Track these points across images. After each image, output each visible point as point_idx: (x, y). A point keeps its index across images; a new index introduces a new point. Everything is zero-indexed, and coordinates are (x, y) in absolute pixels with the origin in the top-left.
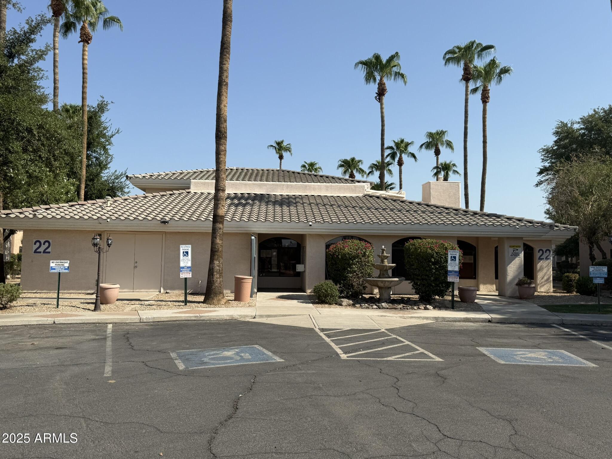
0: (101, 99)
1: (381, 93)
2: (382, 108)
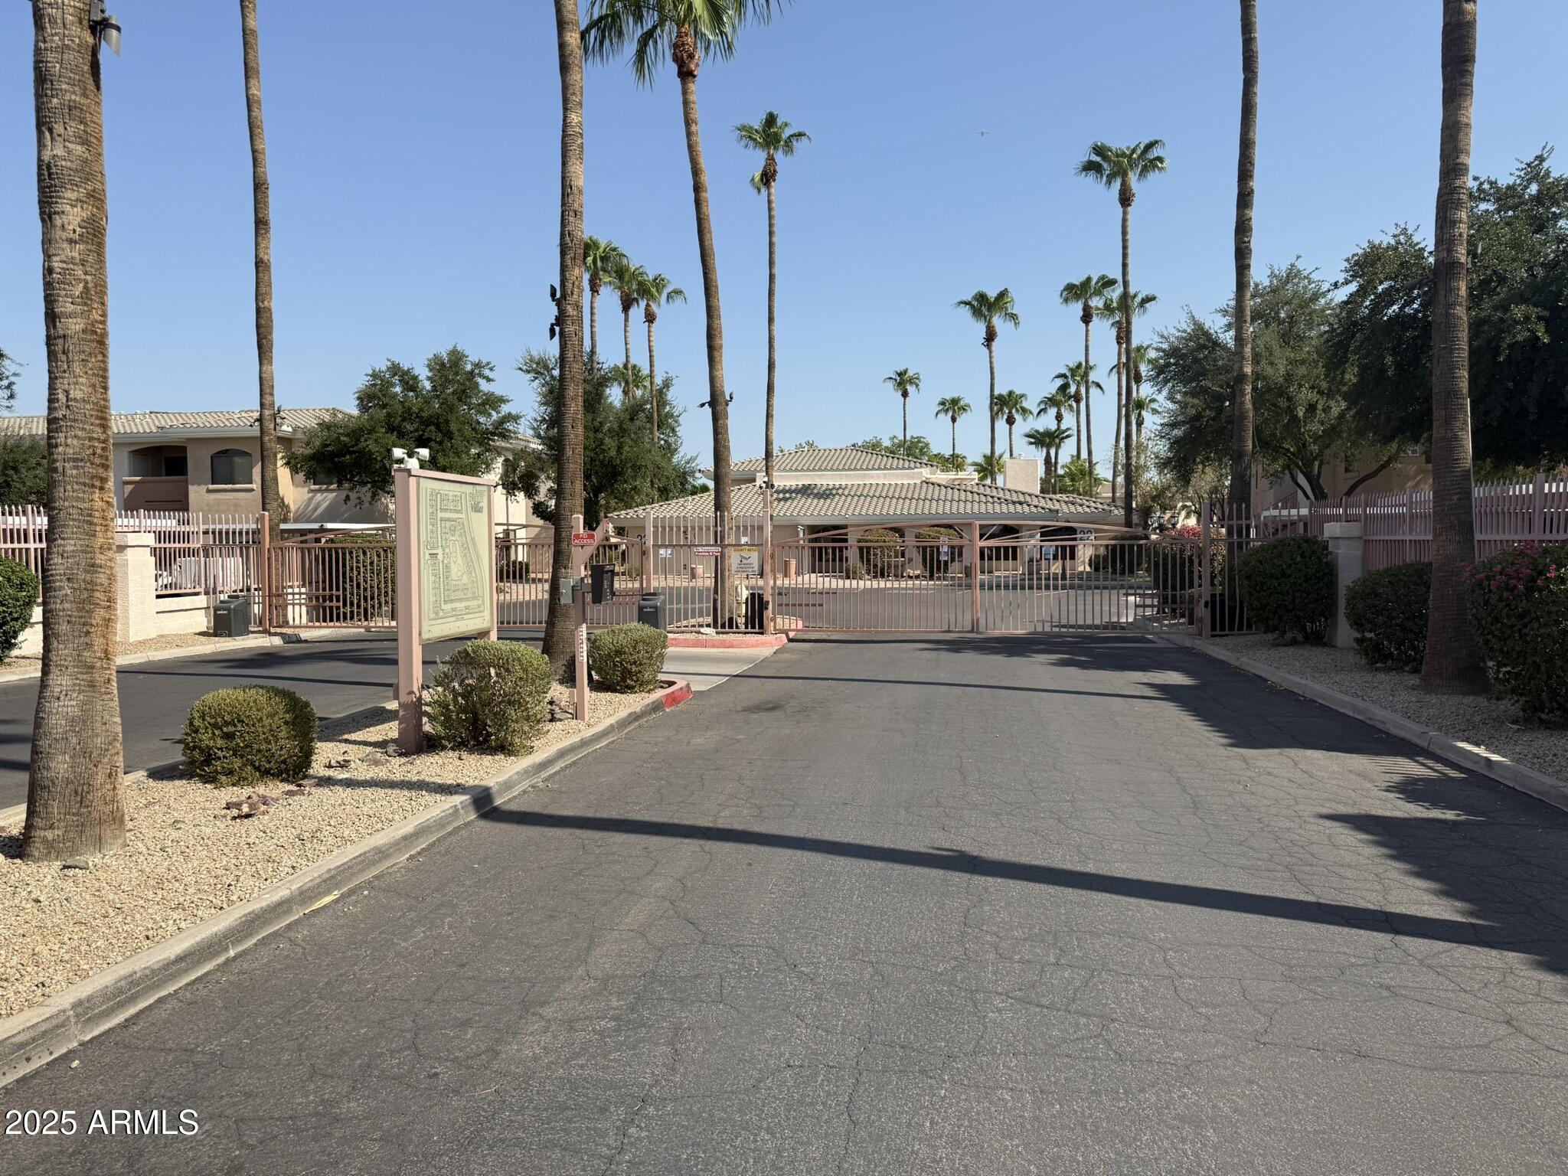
0: (665, 375)
1: (990, 337)
2: (991, 357)
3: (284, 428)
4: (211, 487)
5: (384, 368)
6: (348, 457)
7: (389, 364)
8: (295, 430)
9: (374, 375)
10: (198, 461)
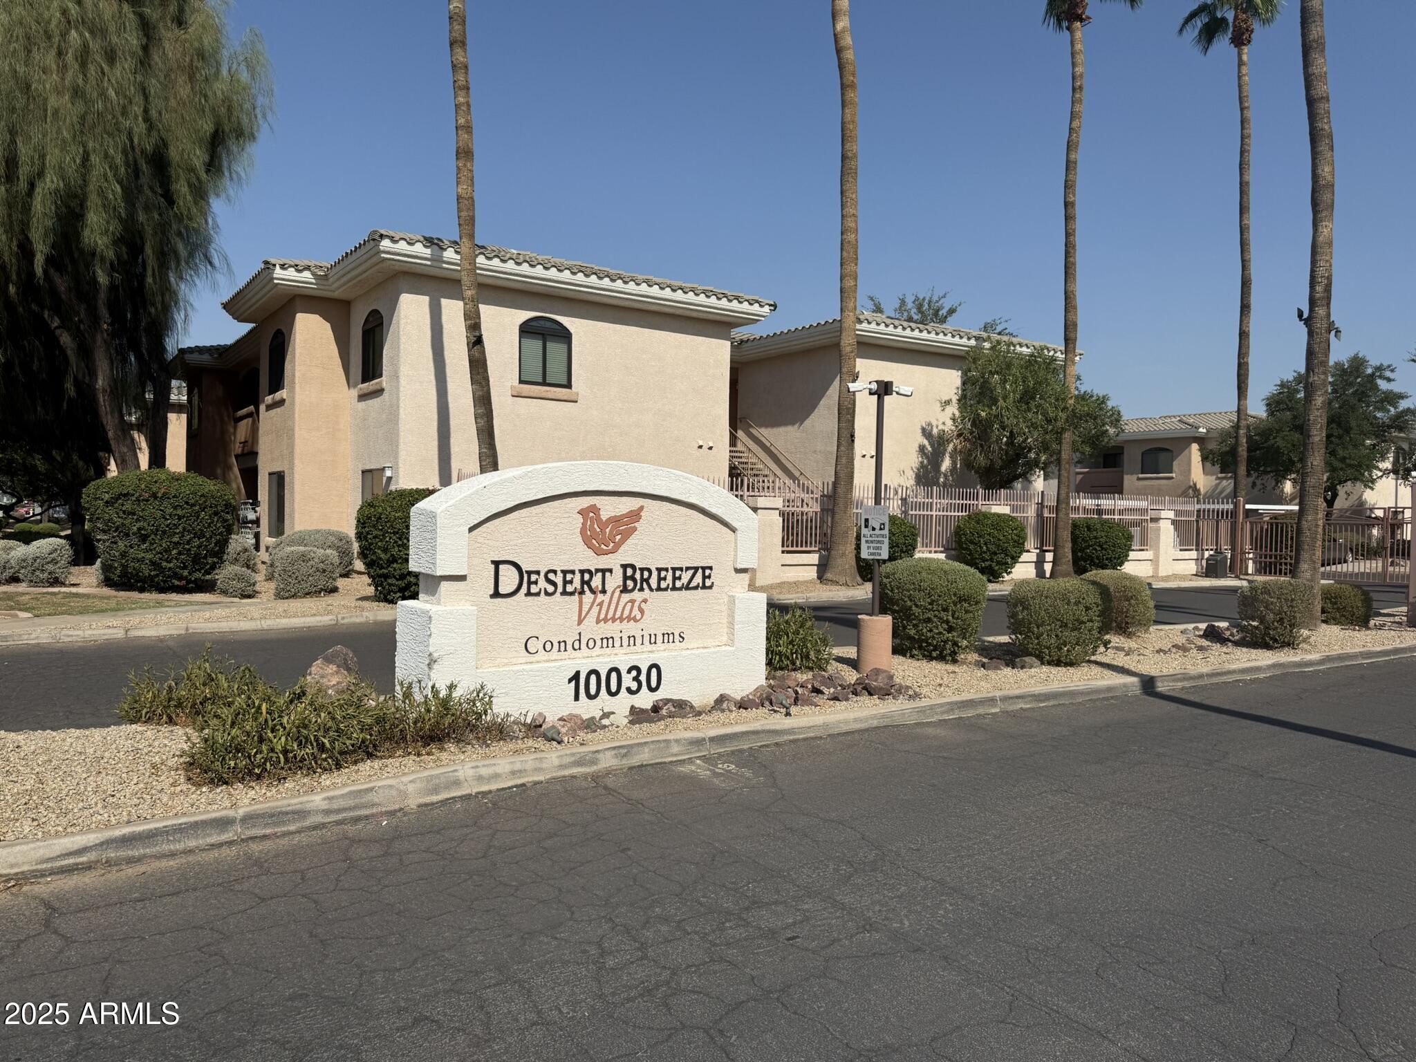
3: (1201, 430)
4: (1141, 476)
5: (1291, 379)
6: (1258, 452)
7: (1295, 374)
8: (1208, 431)
9: (1282, 385)
10: (1132, 457)
